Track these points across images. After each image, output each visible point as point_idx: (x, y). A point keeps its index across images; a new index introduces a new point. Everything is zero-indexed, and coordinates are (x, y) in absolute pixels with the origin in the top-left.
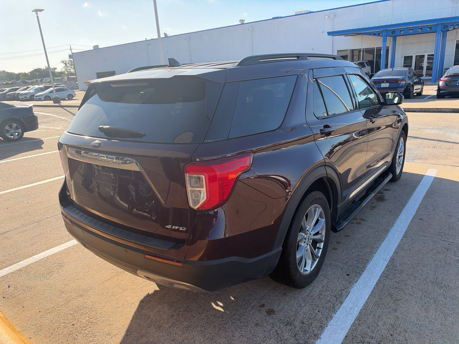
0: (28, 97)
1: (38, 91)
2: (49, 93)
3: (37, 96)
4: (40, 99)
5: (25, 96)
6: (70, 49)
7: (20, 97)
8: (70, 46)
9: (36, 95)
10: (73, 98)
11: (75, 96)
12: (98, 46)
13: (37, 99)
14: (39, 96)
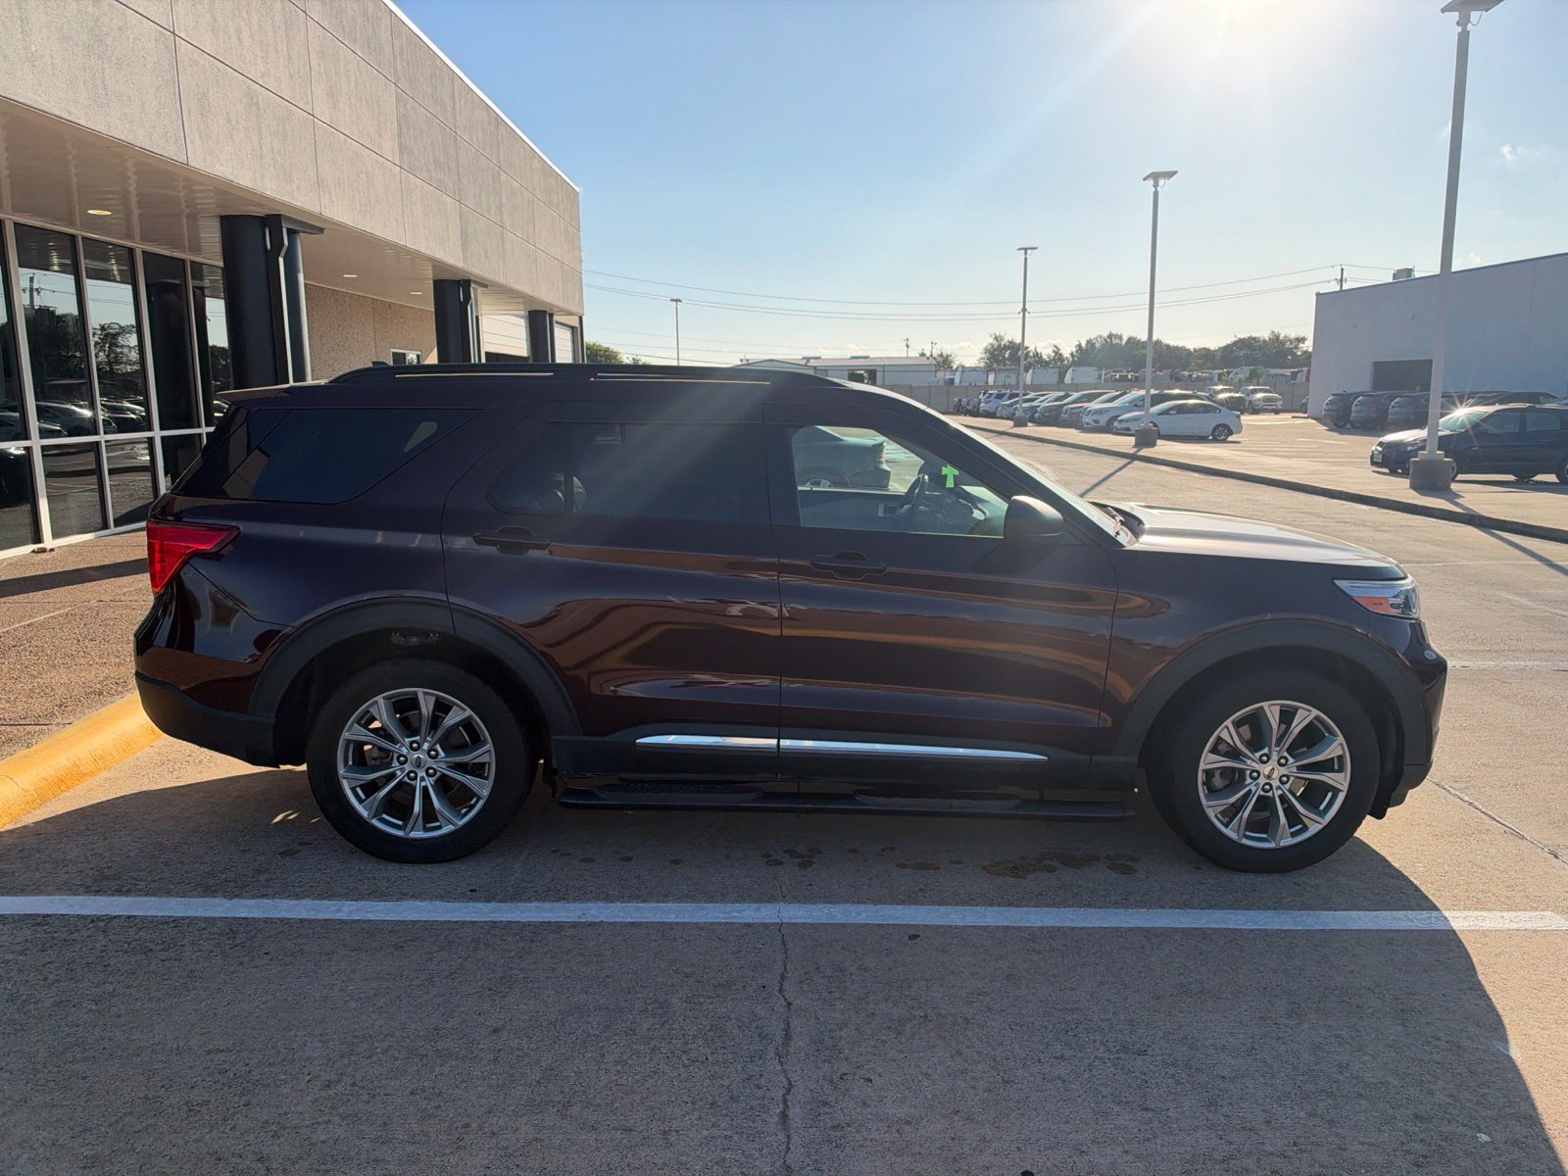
0: (1103, 420)
1: (1135, 405)
2: (1159, 414)
3: (1121, 421)
4: (1128, 429)
5: (1096, 417)
6: (1339, 278)
7: (1087, 419)
8: (1342, 270)
9: (1119, 418)
10: (1230, 439)
11: (1240, 432)
12: (1409, 271)
13: (1120, 429)
14: (1128, 420)
